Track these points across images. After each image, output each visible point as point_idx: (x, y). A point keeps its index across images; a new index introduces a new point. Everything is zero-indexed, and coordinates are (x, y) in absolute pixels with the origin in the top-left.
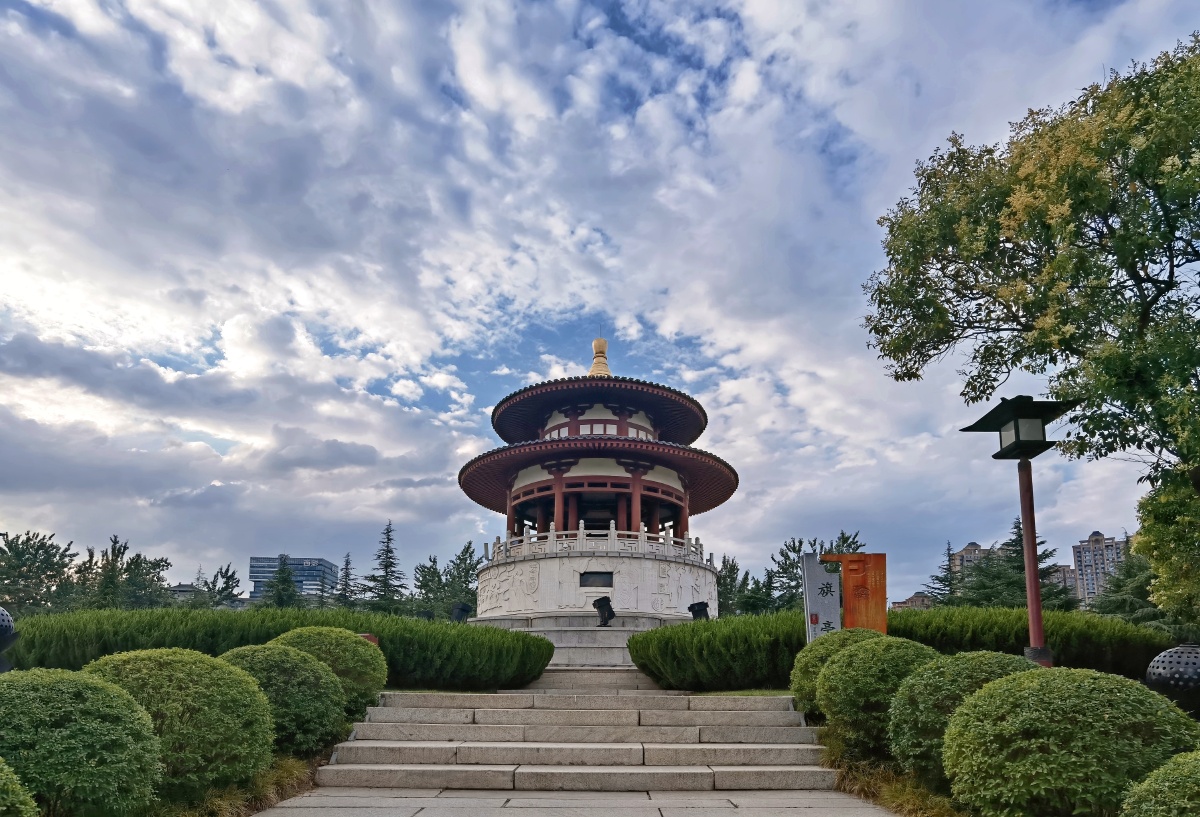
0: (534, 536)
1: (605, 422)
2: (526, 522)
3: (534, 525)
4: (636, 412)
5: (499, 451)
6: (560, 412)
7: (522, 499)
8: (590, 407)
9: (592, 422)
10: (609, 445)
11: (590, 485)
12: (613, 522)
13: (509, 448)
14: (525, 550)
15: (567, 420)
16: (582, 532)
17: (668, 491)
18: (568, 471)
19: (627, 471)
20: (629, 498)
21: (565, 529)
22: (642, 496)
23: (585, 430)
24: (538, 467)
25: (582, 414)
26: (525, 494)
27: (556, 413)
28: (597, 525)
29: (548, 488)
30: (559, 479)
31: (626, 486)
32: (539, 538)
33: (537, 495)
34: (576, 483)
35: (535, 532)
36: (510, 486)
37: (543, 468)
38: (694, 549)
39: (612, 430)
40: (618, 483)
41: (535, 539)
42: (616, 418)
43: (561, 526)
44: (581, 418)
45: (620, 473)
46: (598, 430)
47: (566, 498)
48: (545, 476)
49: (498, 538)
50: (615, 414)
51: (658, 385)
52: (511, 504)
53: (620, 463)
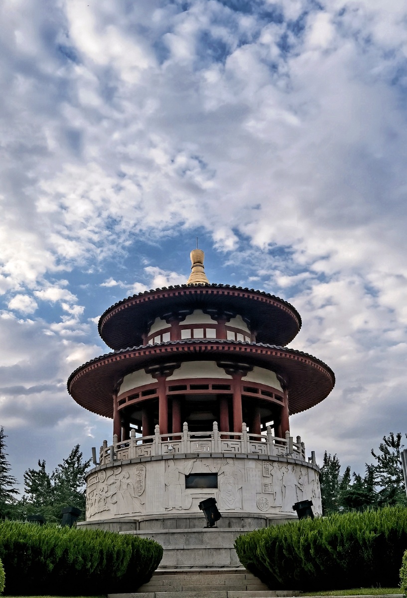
0: (140, 439)
1: (204, 327)
2: (131, 425)
3: (139, 428)
4: (234, 317)
5: (105, 357)
6: (162, 319)
7: (128, 403)
8: (191, 313)
9: (192, 327)
10: (209, 348)
11: (193, 387)
12: (215, 423)
13: (115, 355)
14: (131, 453)
15: (169, 326)
16: (186, 433)
17: (268, 392)
18: (171, 374)
19: (228, 373)
20: (230, 399)
21: (170, 431)
22: (243, 397)
23: (185, 335)
24: (143, 371)
25: (183, 319)
26: (130, 398)
27: (158, 319)
28: (201, 426)
29: (153, 392)
30: (163, 383)
31: (227, 387)
32: (145, 441)
33: (141, 398)
34: (180, 385)
35: (140, 435)
36: (117, 391)
37: (147, 372)
38: (296, 448)
39: (211, 334)
40: (219, 385)
41: (140, 443)
42: (215, 322)
43: (165, 428)
44: (181, 323)
45: (221, 375)
46: (198, 334)
47: (170, 400)
48: (149, 380)
49: (106, 442)
50: (213, 318)
51: (253, 290)
52: (117, 408)
53: (220, 366)
